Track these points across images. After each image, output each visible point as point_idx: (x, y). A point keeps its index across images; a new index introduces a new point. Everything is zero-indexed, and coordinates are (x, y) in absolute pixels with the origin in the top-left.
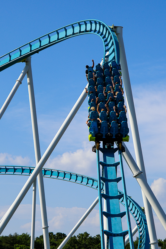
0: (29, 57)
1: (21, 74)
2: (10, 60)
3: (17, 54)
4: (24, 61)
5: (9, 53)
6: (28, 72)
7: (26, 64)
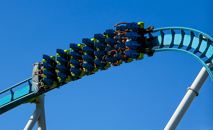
0: (42, 95)
1: (30, 122)
2: (12, 100)
3: (24, 89)
4: (34, 101)
5: (11, 88)
6: (40, 118)
7: (37, 107)
